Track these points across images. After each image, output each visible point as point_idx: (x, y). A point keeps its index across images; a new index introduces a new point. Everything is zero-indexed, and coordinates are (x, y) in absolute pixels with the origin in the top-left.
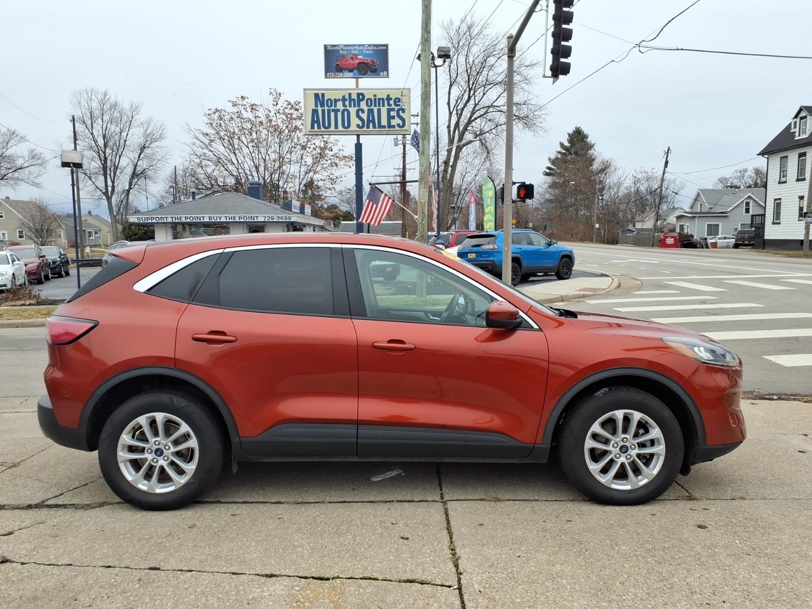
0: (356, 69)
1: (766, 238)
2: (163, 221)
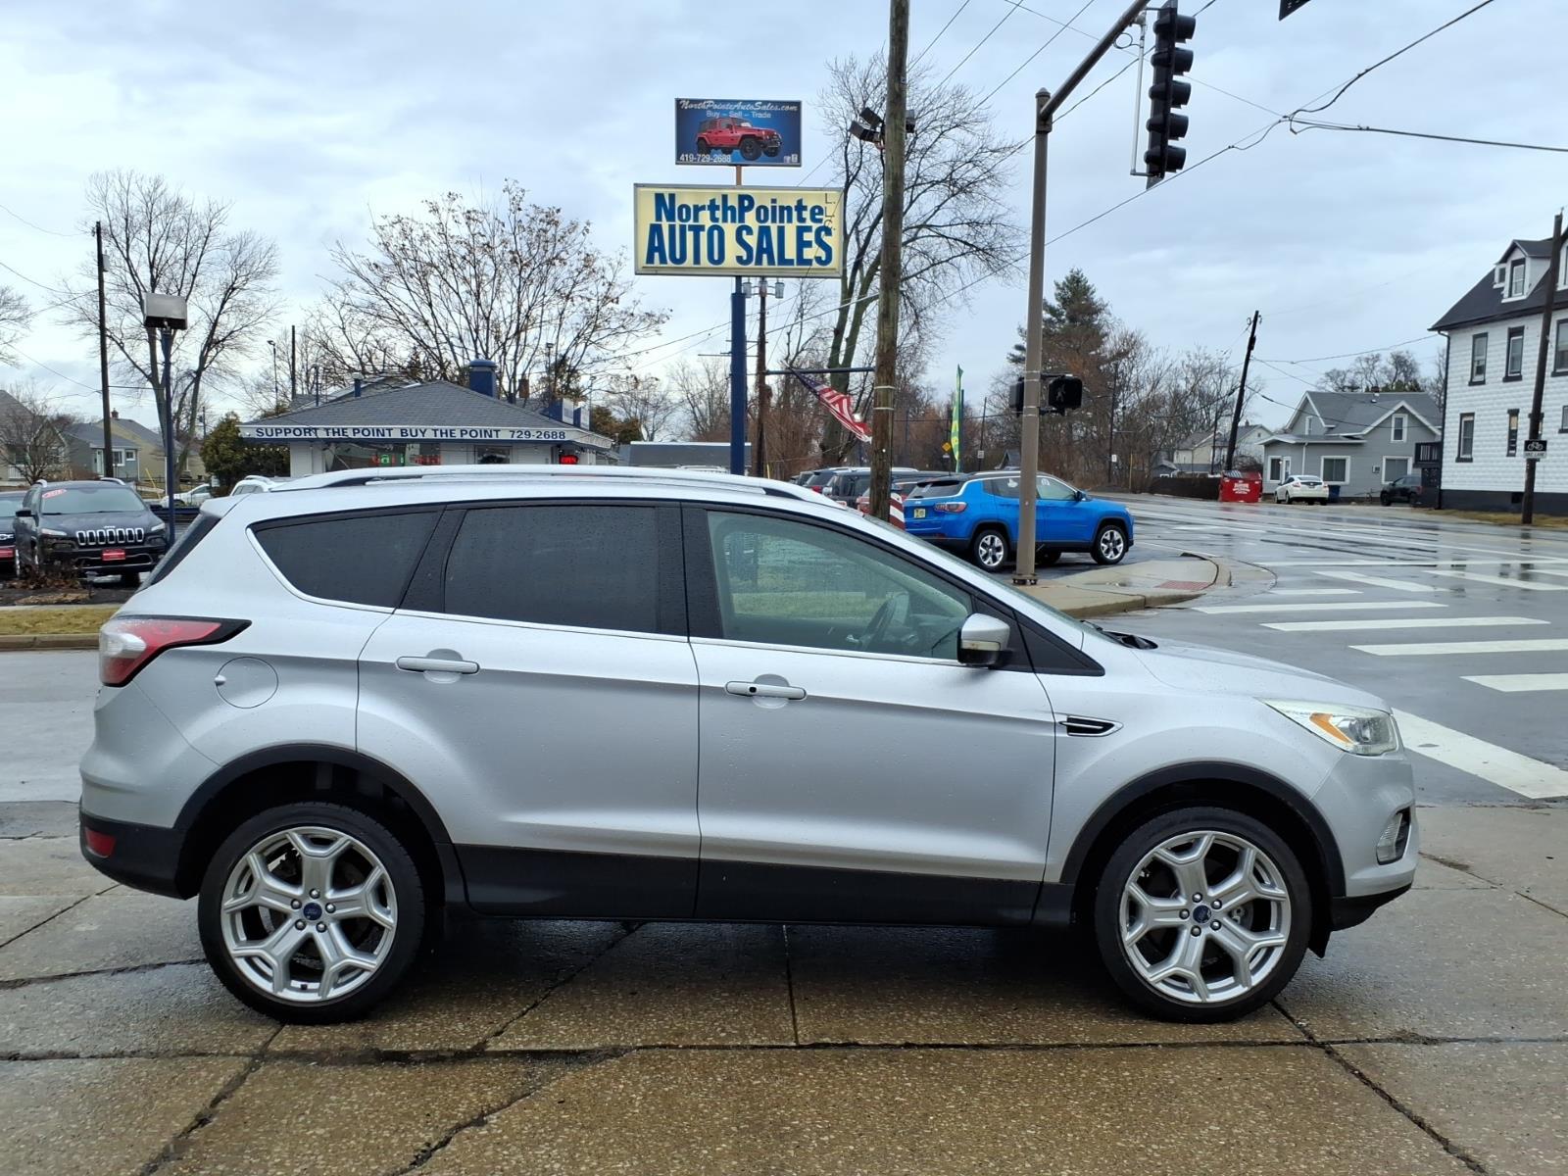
0: (738, 147)
1: (1444, 486)
2: (308, 436)
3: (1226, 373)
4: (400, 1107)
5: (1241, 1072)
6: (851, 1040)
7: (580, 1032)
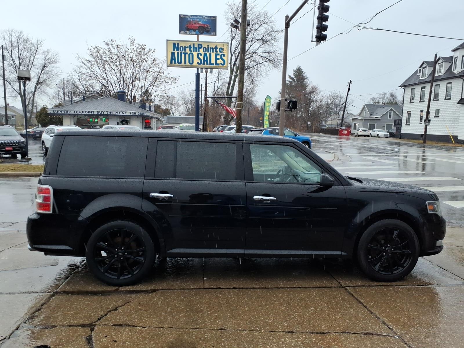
0: (198, 29)
1: (402, 132)
2: (68, 113)
3: (342, 98)
5: (322, 294)
6: (219, 287)
7: (145, 286)
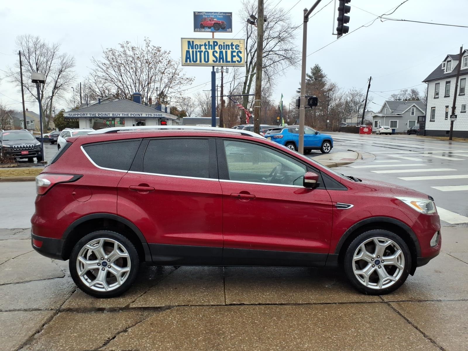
0: (213, 26)
1: (426, 129)
2: (84, 116)
3: (362, 95)
4: (101, 326)
5: (362, 312)
6: (242, 303)
7: (158, 301)
